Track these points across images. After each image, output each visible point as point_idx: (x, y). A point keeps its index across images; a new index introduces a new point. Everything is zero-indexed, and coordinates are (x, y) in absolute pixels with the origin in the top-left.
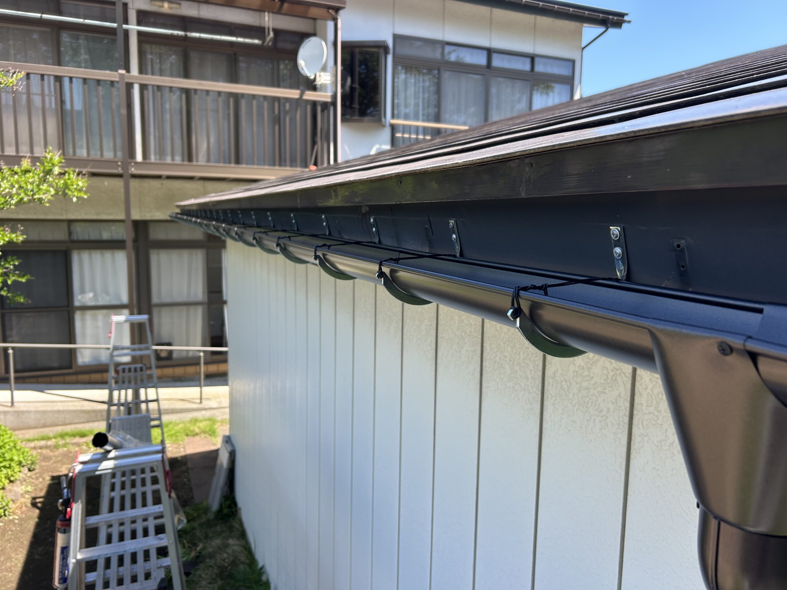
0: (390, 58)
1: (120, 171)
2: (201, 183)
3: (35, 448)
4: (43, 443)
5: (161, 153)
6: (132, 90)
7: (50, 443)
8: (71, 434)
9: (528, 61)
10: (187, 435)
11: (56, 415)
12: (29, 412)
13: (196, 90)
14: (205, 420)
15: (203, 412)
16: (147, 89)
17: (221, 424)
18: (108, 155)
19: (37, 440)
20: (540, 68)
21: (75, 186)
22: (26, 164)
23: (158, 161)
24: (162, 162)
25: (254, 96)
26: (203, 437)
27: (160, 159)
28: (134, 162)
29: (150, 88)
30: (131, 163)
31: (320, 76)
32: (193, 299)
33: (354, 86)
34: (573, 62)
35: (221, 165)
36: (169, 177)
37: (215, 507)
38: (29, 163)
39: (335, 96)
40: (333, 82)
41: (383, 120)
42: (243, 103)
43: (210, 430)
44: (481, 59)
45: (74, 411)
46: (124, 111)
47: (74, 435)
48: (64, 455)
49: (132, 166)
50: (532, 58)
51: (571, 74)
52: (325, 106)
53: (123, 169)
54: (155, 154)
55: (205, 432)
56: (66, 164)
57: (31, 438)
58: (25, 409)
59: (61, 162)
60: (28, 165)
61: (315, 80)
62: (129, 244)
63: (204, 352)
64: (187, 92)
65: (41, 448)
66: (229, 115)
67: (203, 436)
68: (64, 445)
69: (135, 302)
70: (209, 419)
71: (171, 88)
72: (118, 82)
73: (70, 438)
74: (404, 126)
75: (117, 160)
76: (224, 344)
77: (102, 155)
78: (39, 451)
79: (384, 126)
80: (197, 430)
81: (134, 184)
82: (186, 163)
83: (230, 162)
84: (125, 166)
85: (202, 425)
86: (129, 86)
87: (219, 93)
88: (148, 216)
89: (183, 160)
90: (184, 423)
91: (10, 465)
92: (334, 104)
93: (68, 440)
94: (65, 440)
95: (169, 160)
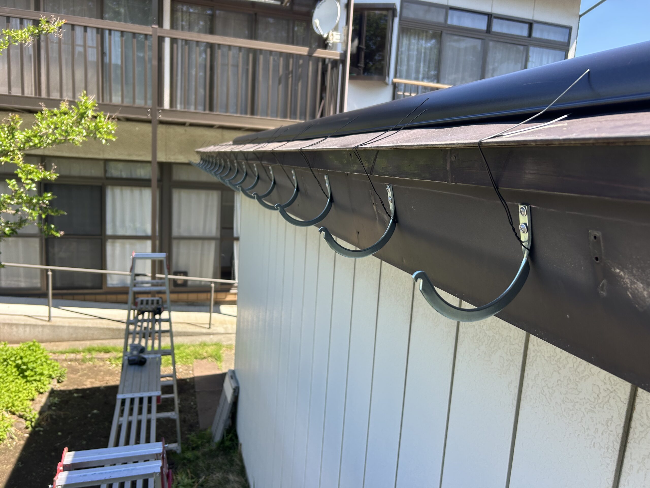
0: (396, 21)
1: (149, 117)
2: (220, 131)
3: (66, 360)
4: (72, 356)
5: (186, 102)
6: (163, 43)
7: (79, 356)
8: (97, 349)
9: (526, 26)
10: (196, 358)
11: (86, 331)
12: (63, 327)
13: (219, 45)
14: (212, 345)
15: (212, 336)
16: (177, 43)
17: (226, 349)
18: (139, 102)
19: (69, 352)
20: (536, 34)
21: (105, 130)
22: (64, 106)
23: (183, 110)
24: (186, 110)
25: (271, 52)
26: (210, 361)
27: (185, 108)
28: (161, 110)
29: (180, 42)
30: (159, 110)
31: (332, 35)
32: (207, 234)
33: (361, 46)
34: (570, 29)
35: (239, 115)
36: (192, 125)
37: (218, 438)
38: (67, 105)
39: (344, 55)
40: (344, 41)
41: (387, 78)
42: (261, 58)
43: (216, 355)
44: (481, 24)
45: (101, 329)
46: (155, 63)
47: (99, 351)
48: (90, 368)
49: (160, 112)
50: (531, 24)
51: (566, 41)
52: (335, 63)
53: (151, 115)
54: (181, 104)
55: (211, 356)
56: (99, 108)
57: (63, 350)
58: (60, 324)
59: (94, 106)
60: (66, 107)
61: (327, 39)
62: (154, 183)
63: (215, 283)
64: (211, 46)
65: (71, 360)
66: (247, 70)
67: (210, 359)
68: (90, 360)
69: (157, 234)
70: (216, 344)
71: (197, 42)
72: (151, 35)
73: (96, 353)
74: (405, 85)
75: (147, 107)
76: (232, 278)
77: (134, 102)
78: (69, 363)
79: (387, 84)
80: (205, 354)
81: (161, 129)
82: (207, 112)
83: (246, 113)
84: (154, 112)
85: (210, 350)
86: (161, 40)
87: (240, 48)
88: (172, 159)
89: (205, 110)
90: (194, 346)
91: (40, 378)
92: (343, 61)
93: (94, 354)
94: (92, 354)
95: (192, 109)
